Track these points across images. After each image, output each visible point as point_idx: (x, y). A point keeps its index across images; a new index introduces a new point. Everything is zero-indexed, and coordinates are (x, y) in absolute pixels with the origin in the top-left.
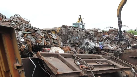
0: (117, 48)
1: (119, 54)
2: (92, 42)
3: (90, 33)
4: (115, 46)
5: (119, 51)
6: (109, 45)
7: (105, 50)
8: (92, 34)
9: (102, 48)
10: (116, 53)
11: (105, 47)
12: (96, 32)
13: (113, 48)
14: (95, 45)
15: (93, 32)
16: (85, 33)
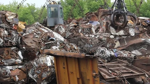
0: (130, 55)
1: (132, 61)
2: (106, 49)
3: (103, 39)
4: (127, 53)
5: (131, 58)
6: (122, 52)
7: (120, 58)
8: (105, 40)
9: (117, 56)
10: (130, 60)
11: (119, 54)
12: (108, 39)
13: (126, 55)
14: (110, 54)
15: (106, 39)
16: (98, 41)
